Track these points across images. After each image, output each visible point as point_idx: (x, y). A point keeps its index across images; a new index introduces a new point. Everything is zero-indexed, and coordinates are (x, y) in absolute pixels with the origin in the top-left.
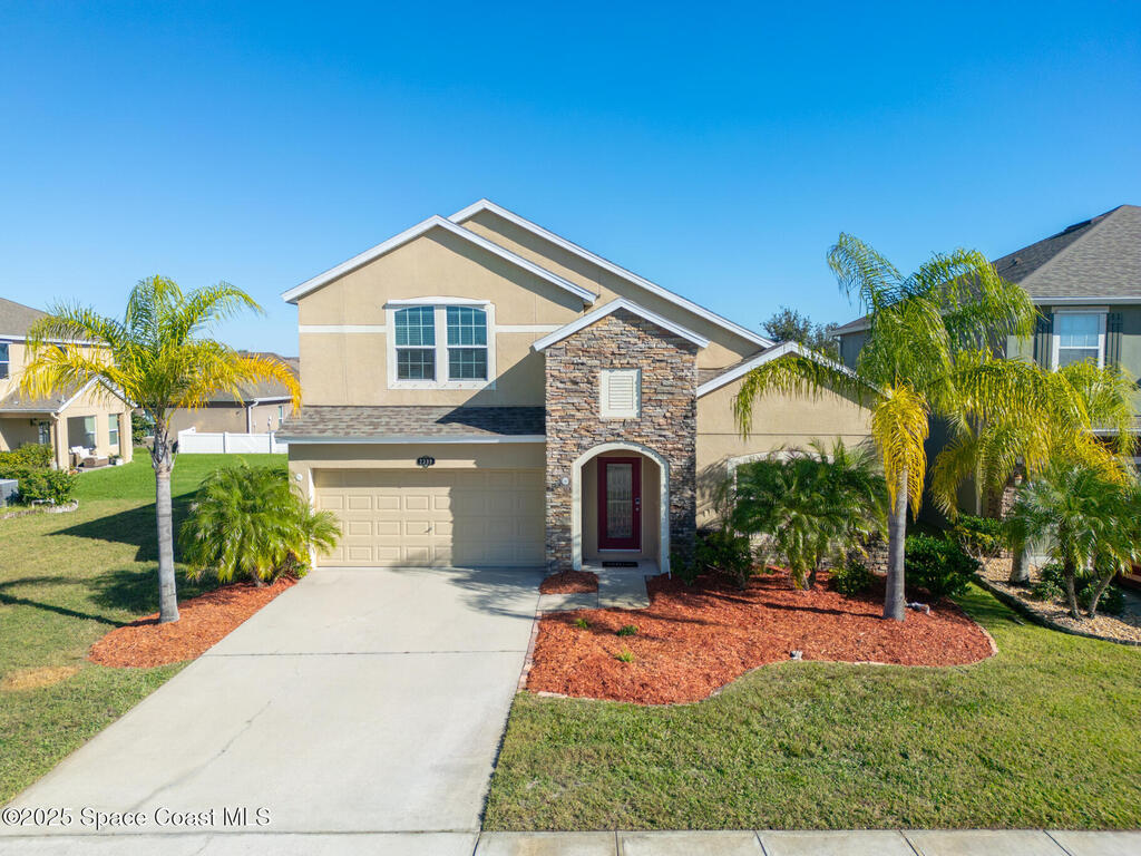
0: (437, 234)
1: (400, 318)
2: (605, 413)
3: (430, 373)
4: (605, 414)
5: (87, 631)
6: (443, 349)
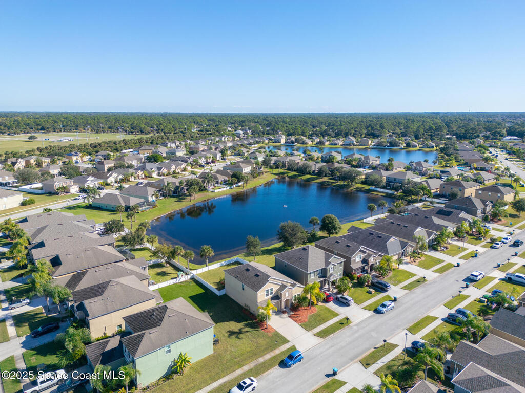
0: (270, 282)
1: (266, 291)
4: (286, 296)
5: (261, 331)
6: (269, 293)
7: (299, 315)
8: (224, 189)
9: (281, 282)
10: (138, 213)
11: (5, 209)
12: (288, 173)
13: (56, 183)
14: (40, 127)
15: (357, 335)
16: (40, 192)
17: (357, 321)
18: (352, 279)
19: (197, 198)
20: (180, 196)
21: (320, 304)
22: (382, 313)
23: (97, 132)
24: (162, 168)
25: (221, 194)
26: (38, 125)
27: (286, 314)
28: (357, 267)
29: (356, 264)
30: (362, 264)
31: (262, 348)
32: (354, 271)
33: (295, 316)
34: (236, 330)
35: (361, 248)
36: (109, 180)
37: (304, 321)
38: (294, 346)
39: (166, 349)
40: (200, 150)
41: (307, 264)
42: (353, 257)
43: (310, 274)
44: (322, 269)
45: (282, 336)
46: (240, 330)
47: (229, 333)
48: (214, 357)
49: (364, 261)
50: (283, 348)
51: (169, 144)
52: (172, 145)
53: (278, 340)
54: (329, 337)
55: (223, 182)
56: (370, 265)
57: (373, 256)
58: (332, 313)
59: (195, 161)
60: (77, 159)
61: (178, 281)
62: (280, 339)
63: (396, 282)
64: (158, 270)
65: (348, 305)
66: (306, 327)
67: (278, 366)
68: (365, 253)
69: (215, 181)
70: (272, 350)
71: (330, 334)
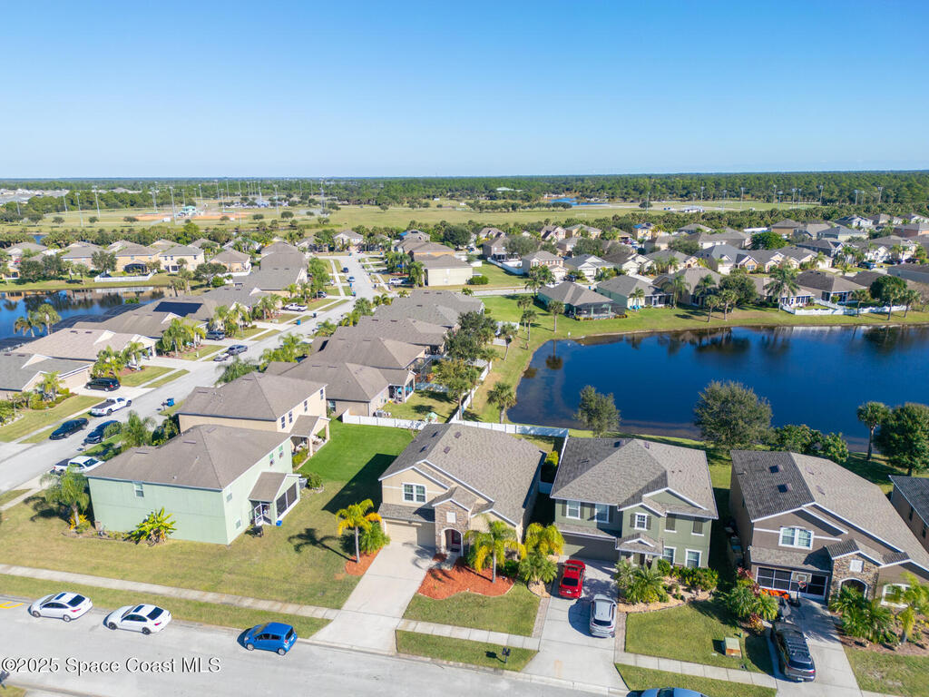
0: (413, 469)
1: (405, 485)
3: (412, 499)
4: (448, 521)
5: (344, 560)
6: (415, 494)
7: (444, 578)
8: (829, 312)
9: (455, 485)
10: (579, 320)
11: (445, 284)
13: (535, 260)
14: (685, 192)
16: (515, 271)
17: (536, 679)
19: (738, 319)
20: (702, 308)
21: (539, 589)
23: (768, 201)
24: (746, 257)
25: (807, 321)
26: (684, 188)
27: (433, 563)
28: (769, 562)
29: (774, 551)
30: (806, 562)
31: (286, 586)
32: (755, 570)
33: (440, 575)
34: (319, 536)
35: (804, 507)
36: (625, 267)
37: (435, 596)
38: (328, 621)
39: (136, 487)
40: (919, 234)
41: (574, 478)
42: (762, 525)
43: (564, 502)
44: (610, 506)
45: (351, 591)
46: (326, 538)
47: (304, 532)
48: (220, 549)
49: (822, 558)
50: (308, 611)
51: (858, 219)
52: (863, 223)
53: (329, 594)
54: (414, 658)
55: (842, 298)
56: (839, 579)
57: (859, 555)
58: (523, 620)
59: (847, 251)
60: (645, 235)
61: (414, 427)
62: (337, 594)
63: (890, 683)
64: (428, 402)
65: (589, 633)
66: (416, 609)
67: (241, 631)
68: (836, 533)
69: (820, 292)
70: (289, 601)
71: (426, 654)
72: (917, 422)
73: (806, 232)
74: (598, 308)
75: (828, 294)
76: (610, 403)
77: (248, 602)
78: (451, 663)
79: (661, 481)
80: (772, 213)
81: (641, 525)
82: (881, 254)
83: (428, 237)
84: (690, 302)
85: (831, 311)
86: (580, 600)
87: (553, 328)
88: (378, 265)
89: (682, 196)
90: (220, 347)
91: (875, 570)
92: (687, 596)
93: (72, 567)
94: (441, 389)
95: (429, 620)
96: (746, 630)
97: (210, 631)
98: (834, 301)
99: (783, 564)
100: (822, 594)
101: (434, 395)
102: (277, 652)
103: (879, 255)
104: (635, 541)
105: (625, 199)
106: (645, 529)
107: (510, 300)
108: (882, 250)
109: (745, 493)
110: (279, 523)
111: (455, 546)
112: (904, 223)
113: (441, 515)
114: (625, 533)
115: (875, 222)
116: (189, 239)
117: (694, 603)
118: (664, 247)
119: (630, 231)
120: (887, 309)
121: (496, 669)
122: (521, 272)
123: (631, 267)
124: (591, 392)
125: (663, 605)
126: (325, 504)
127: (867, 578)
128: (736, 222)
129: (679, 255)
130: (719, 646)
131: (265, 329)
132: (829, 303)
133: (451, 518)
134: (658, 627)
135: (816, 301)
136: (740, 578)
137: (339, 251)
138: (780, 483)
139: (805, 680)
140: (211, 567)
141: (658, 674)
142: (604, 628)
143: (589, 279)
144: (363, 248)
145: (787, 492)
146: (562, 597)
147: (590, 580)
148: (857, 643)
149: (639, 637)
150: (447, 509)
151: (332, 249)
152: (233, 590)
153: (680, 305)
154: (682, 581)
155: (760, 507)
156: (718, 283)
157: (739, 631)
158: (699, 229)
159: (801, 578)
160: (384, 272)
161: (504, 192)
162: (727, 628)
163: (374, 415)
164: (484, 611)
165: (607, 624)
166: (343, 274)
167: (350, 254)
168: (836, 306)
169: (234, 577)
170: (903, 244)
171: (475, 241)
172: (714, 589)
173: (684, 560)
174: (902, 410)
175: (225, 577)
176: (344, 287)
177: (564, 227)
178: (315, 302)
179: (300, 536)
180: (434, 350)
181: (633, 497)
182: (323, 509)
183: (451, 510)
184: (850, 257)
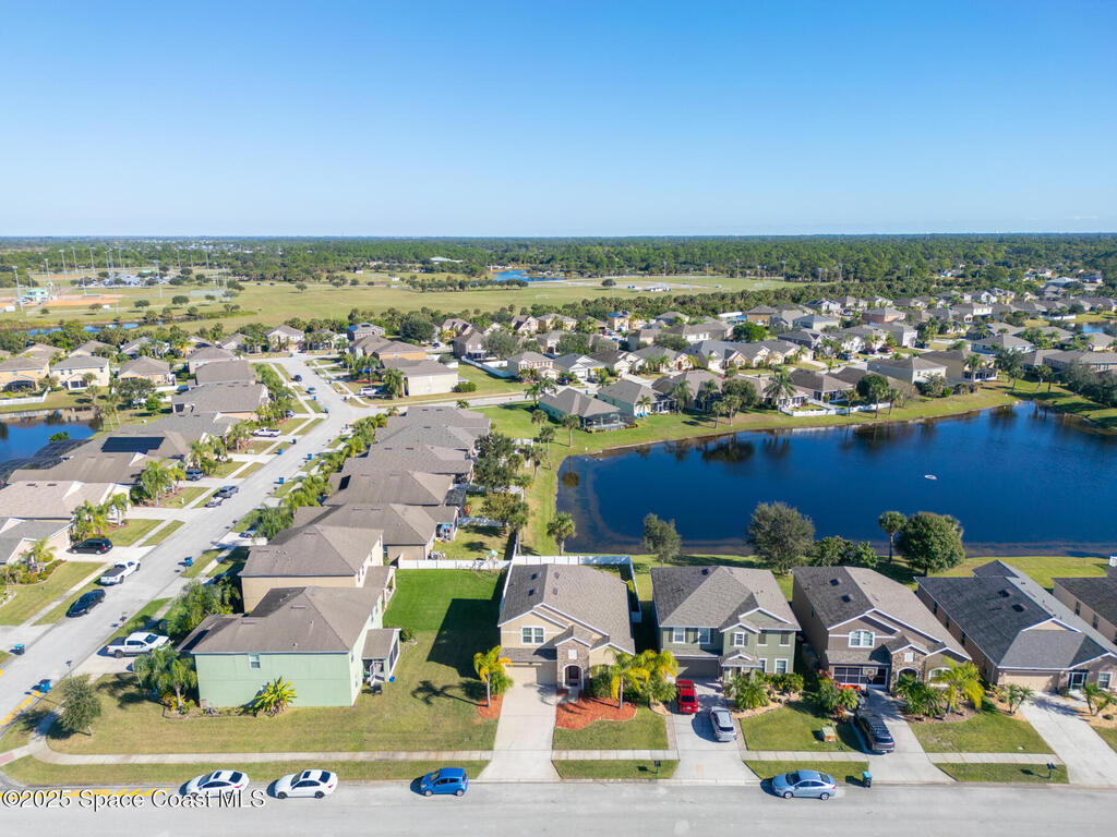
0: (533, 613)
1: (524, 629)
2: (570, 657)
3: (530, 641)
5: (474, 707)
6: (533, 636)
7: (578, 710)
8: (823, 412)
9: (571, 623)
10: (591, 432)
11: (428, 393)
12: (1064, 396)
13: (523, 362)
15: (640, 808)
16: (500, 373)
17: (686, 782)
18: (812, 685)
19: (741, 423)
20: (706, 414)
21: (660, 709)
22: (777, 795)
23: (732, 276)
24: (733, 352)
25: (806, 422)
26: (643, 260)
27: (560, 698)
28: (843, 662)
29: (845, 652)
30: (870, 659)
31: (431, 737)
32: (832, 669)
33: (571, 708)
34: (438, 686)
35: (867, 614)
36: (617, 366)
37: (573, 727)
38: (487, 762)
39: (252, 659)
40: (886, 320)
41: (676, 606)
42: (835, 631)
43: (671, 629)
44: (712, 630)
45: (493, 733)
46: (445, 688)
47: (421, 685)
48: (345, 711)
49: (882, 654)
50: (463, 756)
51: (827, 303)
52: (832, 307)
53: (476, 738)
54: (578, 781)
55: (832, 396)
56: (897, 669)
57: (911, 648)
58: (658, 738)
59: (826, 343)
60: (622, 325)
61: (477, 567)
62: (485, 737)
63: (944, 744)
64: (478, 538)
65: (716, 739)
66: (561, 739)
67: (410, 781)
68: (891, 632)
69: (812, 391)
70: (440, 749)
71: (587, 776)
72: (929, 529)
73: (782, 320)
74: (607, 419)
75: (820, 394)
76: (671, 528)
77: (402, 756)
78: (611, 780)
79: (751, 603)
80: (743, 294)
81: (739, 642)
82: (856, 345)
83: (382, 331)
84: (693, 407)
85: (825, 411)
86: (698, 714)
87: (567, 443)
88: (334, 370)
89: (641, 269)
90: (203, 490)
91: (923, 658)
92: (783, 698)
93: (198, 748)
94: (485, 522)
95: (577, 748)
96: (835, 720)
97: (379, 786)
98: (825, 401)
99: (855, 662)
100: (883, 683)
101: (479, 530)
102: (456, 794)
103: (854, 345)
104: (736, 657)
105: (582, 274)
106: (743, 646)
107: (508, 411)
108: (857, 340)
109: (815, 606)
110: (392, 679)
111: (573, 680)
112: (869, 307)
113: (563, 653)
114: (726, 651)
115: (843, 306)
116: (71, 341)
117: (789, 704)
118: (649, 341)
119: (605, 319)
120: (874, 407)
121: (650, 779)
122: (507, 375)
123: (622, 366)
124: (653, 520)
125: (765, 709)
126: (427, 655)
127: (917, 667)
128: (710, 307)
129: (669, 352)
130: (818, 735)
131: (244, 463)
132: (821, 403)
133: (572, 655)
134: (767, 727)
135: (810, 401)
136: (822, 678)
137: (274, 351)
138: (843, 594)
139: (888, 752)
140: (347, 728)
141: (778, 763)
142: (729, 733)
143: (582, 381)
144: (305, 347)
145: (851, 602)
146: (683, 713)
147: (700, 696)
148: (916, 719)
149: (755, 737)
150: (570, 647)
151: (265, 349)
152: (381, 747)
153: (686, 411)
154: (776, 687)
155: (832, 617)
156: (720, 388)
157: (830, 721)
158: (678, 318)
159: (870, 672)
160: (346, 379)
161: (442, 264)
162: (820, 720)
163: (429, 557)
164: (622, 733)
165: (730, 729)
166: (296, 384)
167: (291, 356)
168: (829, 406)
169: (375, 735)
170: (875, 333)
171: (439, 335)
172: (801, 691)
173: (774, 669)
174: (916, 519)
175: (366, 735)
176: (307, 401)
177: (535, 315)
178: (285, 424)
179: (419, 690)
180: (459, 479)
181: (730, 618)
182: (428, 660)
183: (573, 647)
184: (829, 348)
